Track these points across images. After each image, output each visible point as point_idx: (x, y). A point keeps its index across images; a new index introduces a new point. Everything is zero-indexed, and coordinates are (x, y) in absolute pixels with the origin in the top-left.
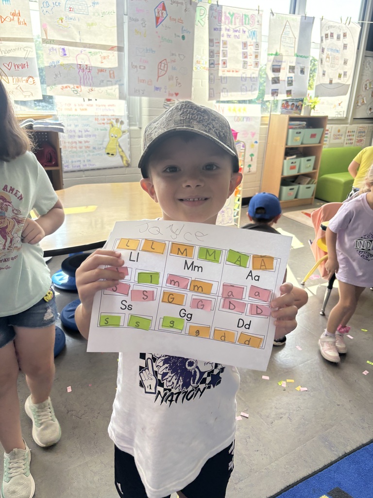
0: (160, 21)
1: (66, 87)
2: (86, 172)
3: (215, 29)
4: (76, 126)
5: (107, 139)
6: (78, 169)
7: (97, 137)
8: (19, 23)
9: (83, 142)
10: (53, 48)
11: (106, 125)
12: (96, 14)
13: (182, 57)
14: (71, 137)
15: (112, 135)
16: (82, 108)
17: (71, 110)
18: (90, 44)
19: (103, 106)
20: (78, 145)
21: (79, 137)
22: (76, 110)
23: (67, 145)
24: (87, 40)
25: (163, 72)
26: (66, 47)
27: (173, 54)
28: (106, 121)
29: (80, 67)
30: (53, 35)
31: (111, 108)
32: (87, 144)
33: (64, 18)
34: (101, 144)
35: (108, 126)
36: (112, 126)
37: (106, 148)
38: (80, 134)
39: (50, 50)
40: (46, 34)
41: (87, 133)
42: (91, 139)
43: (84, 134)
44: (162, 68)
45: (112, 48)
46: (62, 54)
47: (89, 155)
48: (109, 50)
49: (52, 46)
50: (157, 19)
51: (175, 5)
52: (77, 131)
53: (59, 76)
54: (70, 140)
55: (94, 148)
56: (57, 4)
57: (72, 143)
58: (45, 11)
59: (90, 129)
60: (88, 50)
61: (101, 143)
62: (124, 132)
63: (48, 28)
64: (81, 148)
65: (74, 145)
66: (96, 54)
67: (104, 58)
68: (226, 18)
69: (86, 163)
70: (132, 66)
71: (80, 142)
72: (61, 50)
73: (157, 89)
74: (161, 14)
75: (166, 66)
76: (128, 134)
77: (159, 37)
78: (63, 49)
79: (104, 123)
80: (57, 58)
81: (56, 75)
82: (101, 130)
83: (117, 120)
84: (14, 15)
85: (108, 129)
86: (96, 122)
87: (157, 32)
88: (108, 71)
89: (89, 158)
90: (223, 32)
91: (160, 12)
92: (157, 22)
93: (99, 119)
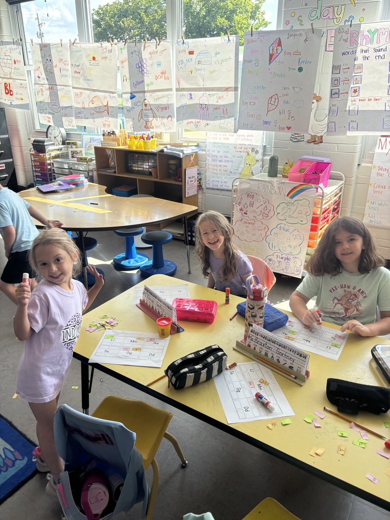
0: (273, 57)
1: (190, 123)
2: (223, 192)
3: (343, 54)
4: (218, 152)
5: (242, 166)
6: (216, 187)
7: (234, 163)
8: (165, 79)
9: (223, 166)
10: (183, 94)
11: (242, 153)
12: (217, 63)
13: (297, 90)
14: (214, 160)
15: (247, 163)
16: (225, 137)
17: (216, 138)
18: (210, 88)
19: (242, 136)
20: (219, 168)
21: (220, 161)
22: (220, 139)
23: (210, 167)
24: (208, 85)
25: (273, 107)
26: (192, 93)
27: (285, 89)
28: (243, 149)
29: (201, 107)
30: (184, 85)
31: (249, 138)
32: (225, 168)
33: (194, 70)
34: (236, 170)
35: (245, 155)
36: (248, 154)
37: (240, 174)
38: (221, 159)
39: (180, 96)
40: (179, 84)
41: (226, 159)
42: (229, 165)
43: (224, 159)
44: (272, 102)
45: (227, 89)
46: (189, 98)
47: (226, 178)
48: (224, 91)
49: (182, 92)
50: (271, 56)
51: (292, 38)
52: (218, 156)
53: (186, 114)
54: (213, 163)
55: (231, 172)
56: (190, 60)
57: (214, 166)
58: (180, 67)
59: (229, 155)
60: (208, 93)
61: (236, 168)
62: (257, 161)
63: (181, 80)
64: (220, 170)
65: (215, 167)
66: (213, 95)
67: (220, 98)
68: (364, 37)
69: (223, 184)
70: (243, 103)
71: (221, 166)
72: (189, 95)
73: (266, 123)
74: (275, 51)
75: (277, 100)
76: (261, 163)
77: (271, 73)
78: (191, 94)
79: (240, 152)
80: (186, 101)
81: (184, 114)
82: (238, 157)
83: (253, 150)
84: (162, 73)
85: (244, 157)
86: (235, 150)
87: (269, 69)
88: (221, 109)
89: (226, 180)
90: (359, 55)
91: (275, 48)
92: (270, 59)
93: (238, 147)
